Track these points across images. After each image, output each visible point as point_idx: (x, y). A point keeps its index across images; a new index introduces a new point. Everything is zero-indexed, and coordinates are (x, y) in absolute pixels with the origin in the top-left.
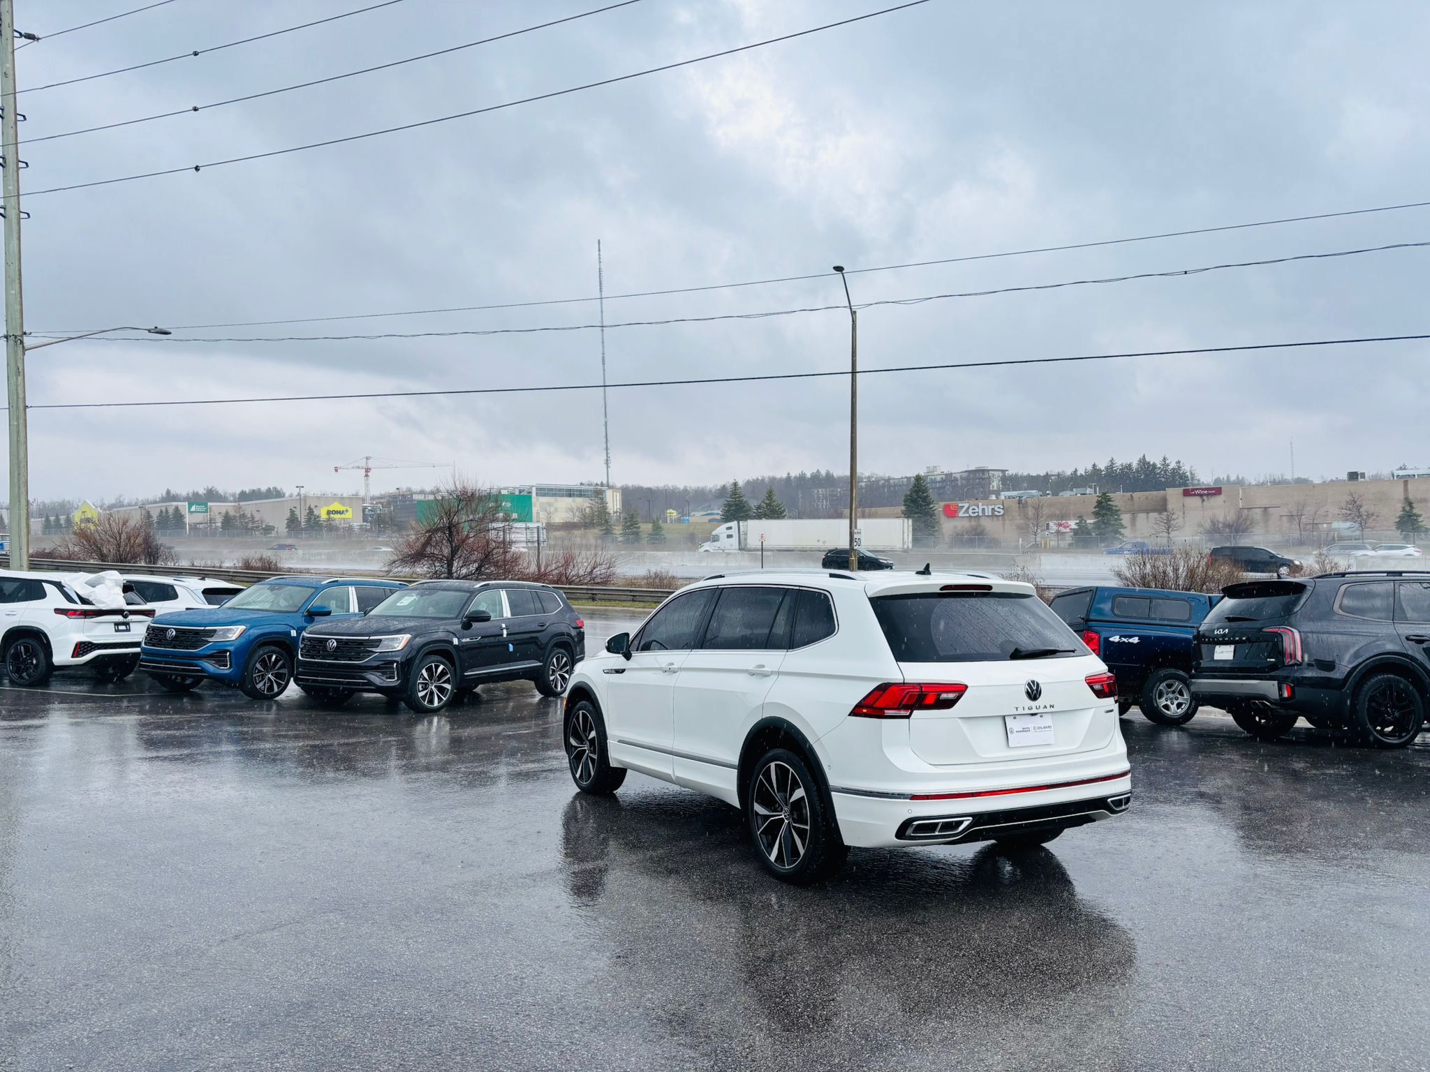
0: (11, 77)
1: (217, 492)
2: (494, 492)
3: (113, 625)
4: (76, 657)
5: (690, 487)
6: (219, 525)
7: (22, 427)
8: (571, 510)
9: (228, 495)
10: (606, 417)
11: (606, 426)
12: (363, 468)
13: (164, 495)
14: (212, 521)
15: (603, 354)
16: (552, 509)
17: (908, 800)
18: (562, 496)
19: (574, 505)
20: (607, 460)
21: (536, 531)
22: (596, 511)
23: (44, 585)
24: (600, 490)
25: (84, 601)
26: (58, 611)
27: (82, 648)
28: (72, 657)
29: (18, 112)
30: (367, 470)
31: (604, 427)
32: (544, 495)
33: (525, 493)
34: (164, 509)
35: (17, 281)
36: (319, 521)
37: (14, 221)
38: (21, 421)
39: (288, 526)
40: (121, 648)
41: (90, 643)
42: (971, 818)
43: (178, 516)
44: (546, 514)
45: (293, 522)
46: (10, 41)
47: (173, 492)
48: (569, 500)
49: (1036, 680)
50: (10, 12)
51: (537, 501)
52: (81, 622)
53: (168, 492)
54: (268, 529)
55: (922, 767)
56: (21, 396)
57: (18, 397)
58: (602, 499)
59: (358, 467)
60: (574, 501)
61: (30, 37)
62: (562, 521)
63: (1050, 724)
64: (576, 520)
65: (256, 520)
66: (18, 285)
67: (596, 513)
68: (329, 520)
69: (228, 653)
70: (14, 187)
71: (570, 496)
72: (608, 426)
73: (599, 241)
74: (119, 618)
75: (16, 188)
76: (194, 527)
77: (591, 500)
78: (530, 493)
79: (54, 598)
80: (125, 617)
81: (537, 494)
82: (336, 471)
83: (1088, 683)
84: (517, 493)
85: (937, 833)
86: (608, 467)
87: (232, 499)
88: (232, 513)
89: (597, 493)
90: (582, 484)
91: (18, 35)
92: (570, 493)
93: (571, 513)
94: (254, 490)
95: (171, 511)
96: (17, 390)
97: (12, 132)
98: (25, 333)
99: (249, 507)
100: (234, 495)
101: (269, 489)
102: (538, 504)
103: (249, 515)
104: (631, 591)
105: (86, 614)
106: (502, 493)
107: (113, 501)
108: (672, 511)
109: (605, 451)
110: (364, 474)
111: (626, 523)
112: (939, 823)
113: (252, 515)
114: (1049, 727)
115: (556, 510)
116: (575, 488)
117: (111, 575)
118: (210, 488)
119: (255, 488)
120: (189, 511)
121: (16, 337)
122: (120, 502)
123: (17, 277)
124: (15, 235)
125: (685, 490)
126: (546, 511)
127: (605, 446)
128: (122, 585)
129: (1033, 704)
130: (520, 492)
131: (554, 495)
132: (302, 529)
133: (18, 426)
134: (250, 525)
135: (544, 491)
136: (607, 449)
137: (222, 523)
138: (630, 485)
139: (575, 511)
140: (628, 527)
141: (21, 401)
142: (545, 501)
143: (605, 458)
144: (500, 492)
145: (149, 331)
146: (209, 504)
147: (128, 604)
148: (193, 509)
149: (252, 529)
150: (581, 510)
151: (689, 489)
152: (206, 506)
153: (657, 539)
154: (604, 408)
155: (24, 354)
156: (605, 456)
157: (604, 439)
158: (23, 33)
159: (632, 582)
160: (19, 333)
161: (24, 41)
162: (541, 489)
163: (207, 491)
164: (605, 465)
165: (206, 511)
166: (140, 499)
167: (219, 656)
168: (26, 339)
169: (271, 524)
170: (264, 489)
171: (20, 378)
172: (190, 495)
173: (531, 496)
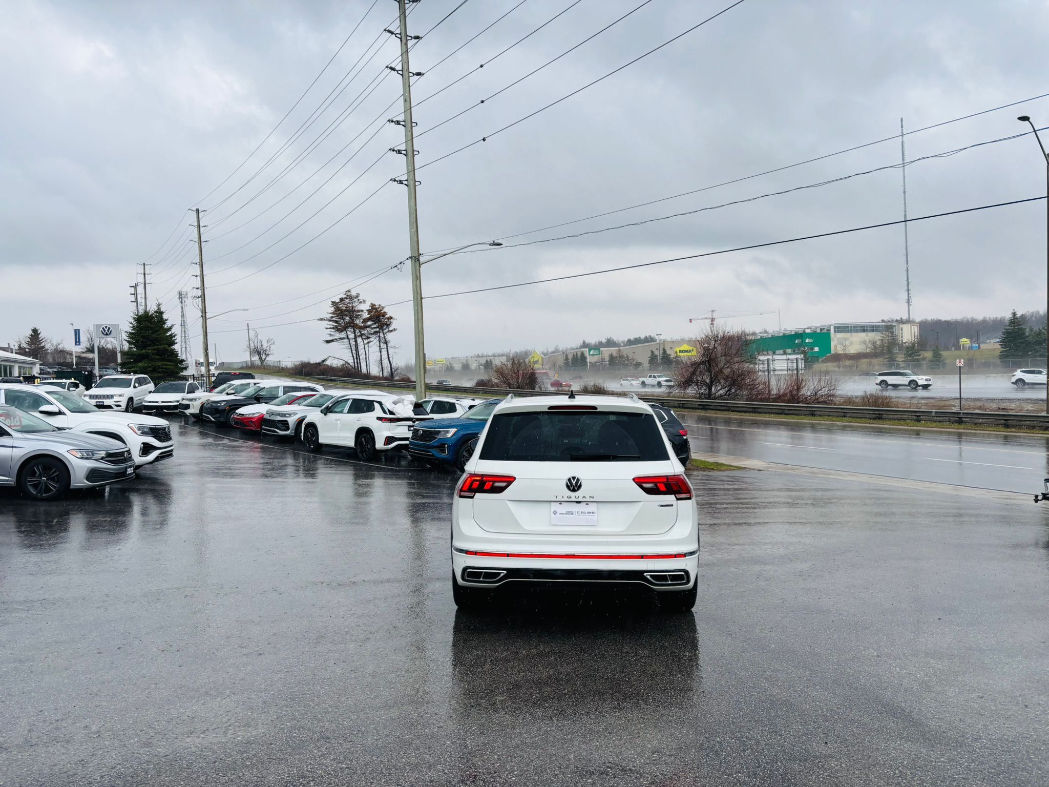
0: (408, 101)
1: (613, 341)
2: (801, 332)
3: (407, 427)
4: (386, 445)
5: (989, 318)
6: (607, 363)
7: (420, 310)
8: (864, 342)
9: (619, 342)
10: (907, 264)
11: (908, 271)
12: (709, 318)
13: (582, 344)
14: (603, 360)
15: (905, 211)
16: (848, 343)
17: (465, 554)
18: (857, 331)
19: (867, 339)
20: (908, 300)
21: (795, 361)
22: (885, 343)
23: (375, 403)
24: (891, 325)
25: (391, 413)
26: (379, 419)
27: (389, 440)
28: (384, 445)
29: (413, 121)
30: (713, 320)
31: (906, 272)
32: (841, 332)
33: (825, 331)
34: (575, 354)
35: (415, 224)
36: (670, 358)
37: (412, 188)
38: (419, 307)
39: (650, 362)
40: (401, 441)
41: (393, 437)
42: (505, 572)
43: (583, 358)
44: (842, 347)
45: (653, 358)
46: (407, 80)
47: (587, 342)
48: (863, 335)
49: (577, 476)
50: (407, 62)
51: (836, 336)
52: (388, 425)
53: (584, 342)
54: (638, 364)
55: (480, 533)
56: (419, 292)
57: (417, 293)
58: (892, 332)
59: (706, 318)
60: (867, 336)
61: (419, 74)
62: (856, 352)
63: (595, 510)
64: (868, 351)
65: (630, 359)
66: (415, 226)
67: (886, 345)
68: (677, 357)
69: (446, 446)
70: (412, 167)
71: (864, 331)
72: (909, 272)
73: (902, 119)
74: (410, 423)
75: (413, 167)
76: (593, 365)
77: (882, 333)
78: (829, 330)
79: (378, 412)
80: (414, 422)
81: (835, 331)
82: (691, 321)
83: (637, 483)
84: (818, 331)
85: (481, 579)
86: (909, 305)
87: (622, 345)
88: (615, 354)
89: (888, 328)
90: (883, 321)
91: (412, 75)
92: (864, 329)
93: (865, 346)
94: (636, 338)
95: (579, 354)
96: (417, 289)
97: (409, 134)
98: (421, 254)
99: (626, 351)
100: (623, 342)
101: (646, 337)
102: (835, 339)
103: (625, 356)
104: (842, 409)
105: (391, 420)
106: (806, 332)
107: (553, 349)
108: (965, 339)
109: (907, 292)
110: (710, 323)
111: (908, 352)
112: (482, 572)
113: (627, 356)
114: (593, 513)
115: (851, 343)
116: (879, 324)
117: (408, 398)
118: (609, 338)
119: (637, 336)
120: (589, 355)
121: (415, 257)
122: (557, 350)
123: (415, 221)
124: (413, 197)
125: (984, 321)
126: (842, 344)
127: (906, 288)
128: (414, 404)
129: (573, 494)
130: (821, 330)
131: (850, 331)
132: (659, 364)
133: (418, 310)
134: (626, 362)
135: (840, 329)
136: (908, 290)
137: (609, 361)
138: (929, 319)
139: (867, 343)
140: (910, 355)
141: (419, 295)
142: (842, 337)
143: (907, 298)
144: (804, 331)
145: (490, 245)
146: (601, 349)
147: (415, 415)
148: (591, 353)
149: (627, 365)
150: (874, 343)
151: (988, 319)
152: (599, 351)
153: (936, 365)
154: (905, 257)
155: (420, 267)
156: (907, 296)
157: (906, 283)
158: (415, 73)
159: (849, 400)
160: (417, 255)
161: (416, 77)
162: (838, 327)
163: (607, 341)
164: (907, 304)
165: (599, 354)
166: (568, 348)
167: (441, 447)
168: (421, 258)
169: (639, 361)
170: (643, 337)
171: (418, 282)
172: (597, 343)
173: (830, 333)
